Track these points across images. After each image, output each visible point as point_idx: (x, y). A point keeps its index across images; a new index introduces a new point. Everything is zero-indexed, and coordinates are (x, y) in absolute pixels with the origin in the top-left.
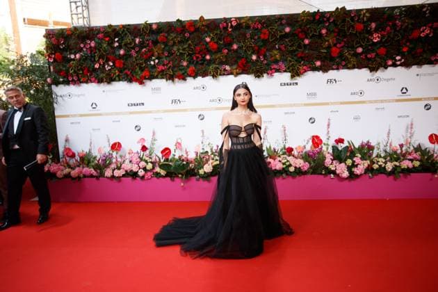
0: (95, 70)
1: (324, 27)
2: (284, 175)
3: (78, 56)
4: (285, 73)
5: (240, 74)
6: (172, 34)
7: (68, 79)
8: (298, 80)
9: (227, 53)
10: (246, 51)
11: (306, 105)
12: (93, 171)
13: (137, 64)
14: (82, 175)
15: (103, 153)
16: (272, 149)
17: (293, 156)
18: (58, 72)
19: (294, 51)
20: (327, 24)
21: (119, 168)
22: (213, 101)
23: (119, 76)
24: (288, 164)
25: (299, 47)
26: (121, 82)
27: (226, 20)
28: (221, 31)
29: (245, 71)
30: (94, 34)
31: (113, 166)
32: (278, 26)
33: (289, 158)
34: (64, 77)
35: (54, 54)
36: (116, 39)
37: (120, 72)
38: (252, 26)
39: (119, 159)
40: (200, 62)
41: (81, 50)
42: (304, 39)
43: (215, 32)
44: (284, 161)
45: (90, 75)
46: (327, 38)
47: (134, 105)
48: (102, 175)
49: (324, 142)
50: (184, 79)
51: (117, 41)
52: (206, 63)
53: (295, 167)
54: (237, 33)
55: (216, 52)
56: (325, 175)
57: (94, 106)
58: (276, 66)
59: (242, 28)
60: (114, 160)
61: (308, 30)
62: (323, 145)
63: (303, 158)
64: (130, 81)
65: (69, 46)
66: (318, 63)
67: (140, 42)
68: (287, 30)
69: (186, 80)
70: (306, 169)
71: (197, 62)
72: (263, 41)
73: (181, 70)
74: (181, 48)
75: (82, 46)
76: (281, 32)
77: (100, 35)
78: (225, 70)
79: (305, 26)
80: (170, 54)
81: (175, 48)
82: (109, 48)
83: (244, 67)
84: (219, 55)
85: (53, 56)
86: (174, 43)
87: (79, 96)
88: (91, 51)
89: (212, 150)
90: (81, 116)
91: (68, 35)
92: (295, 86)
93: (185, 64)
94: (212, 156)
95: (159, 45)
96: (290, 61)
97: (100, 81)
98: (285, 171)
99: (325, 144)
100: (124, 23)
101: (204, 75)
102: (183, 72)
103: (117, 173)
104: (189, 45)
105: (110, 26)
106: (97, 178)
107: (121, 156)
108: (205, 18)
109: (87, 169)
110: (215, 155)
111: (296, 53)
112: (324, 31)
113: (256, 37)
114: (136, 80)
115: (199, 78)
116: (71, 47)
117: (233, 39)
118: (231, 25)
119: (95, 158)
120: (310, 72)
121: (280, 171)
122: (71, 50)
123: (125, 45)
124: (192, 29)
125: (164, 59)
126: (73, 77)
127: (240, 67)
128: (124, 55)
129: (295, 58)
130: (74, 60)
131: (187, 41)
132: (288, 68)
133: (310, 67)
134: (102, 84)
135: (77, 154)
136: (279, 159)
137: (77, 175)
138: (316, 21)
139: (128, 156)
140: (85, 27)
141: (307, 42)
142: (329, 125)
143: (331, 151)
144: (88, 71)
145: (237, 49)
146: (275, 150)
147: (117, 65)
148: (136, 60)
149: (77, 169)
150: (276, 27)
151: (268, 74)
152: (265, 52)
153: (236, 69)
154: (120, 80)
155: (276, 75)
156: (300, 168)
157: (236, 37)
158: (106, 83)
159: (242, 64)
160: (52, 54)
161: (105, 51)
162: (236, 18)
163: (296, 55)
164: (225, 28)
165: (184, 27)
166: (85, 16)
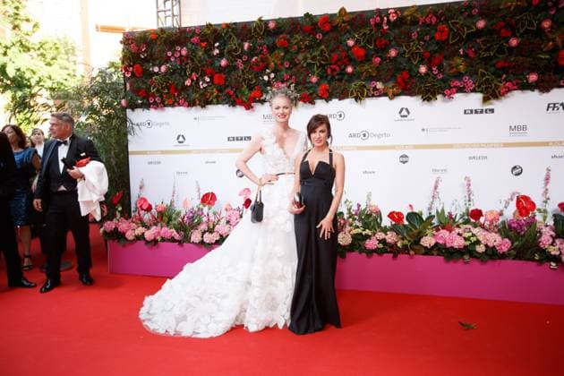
0: (184, 88)
1: (546, 18)
2: (466, 257)
3: (163, 69)
4: (473, 95)
5: (399, 95)
6: (297, 36)
7: (148, 100)
8: (495, 104)
9: (380, 64)
10: (409, 59)
11: (506, 145)
12: (175, 233)
13: (244, 80)
14: (159, 238)
15: (190, 207)
16: (446, 214)
17: (482, 226)
18: (136, 91)
19: (490, 58)
20: (553, 12)
21: (211, 231)
22: (354, 135)
23: (217, 97)
24: (473, 239)
25: (501, 51)
26: (220, 106)
27: (380, 13)
28: (371, 30)
29: (407, 90)
30: (186, 38)
31: (203, 227)
32: (465, 19)
33: (476, 231)
34: (144, 98)
35: (132, 66)
36: (217, 44)
37: (220, 91)
38: (422, 20)
39: (212, 218)
40: (337, 77)
41: (168, 60)
42: (509, 38)
43: (363, 31)
44: (467, 235)
45: (179, 95)
46: (550, 36)
47: (237, 140)
48: (187, 239)
49: (538, 206)
50: (312, 103)
51: (218, 47)
52: (346, 77)
53: (486, 246)
54: (397, 31)
55: (361, 62)
56: (540, 262)
57: (181, 139)
58: (458, 83)
59: (406, 23)
60: (205, 219)
61: (517, 24)
62: (536, 211)
63: (499, 231)
64: (233, 104)
65: (151, 55)
66: (533, 78)
67: (249, 47)
68: (481, 24)
69: (314, 103)
70: (505, 249)
71: (333, 77)
72: (438, 43)
73: (308, 89)
74: (309, 56)
75: (169, 54)
76: (469, 28)
77: (195, 39)
78: (375, 89)
79: (511, 18)
80: (294, 64)
81: (300, 57)
82: (206, 56)
83: (406, 84)
84: (366, 67)
85: (131, 69)
86: (300, 48)
87: (161, 124)
88: (181, 61)
89: (349, 210)
90: (163, 152)
91: (152, 40)
92: (489, 115)
93: (314, 79)
94: (351, 220)
95: (277, 52)
96: (483, 75)
97: (191, 104)
98: (468, 251)
99: (539, 210)
100: (228, 21)
101: (342, 96)
102: (311, 91)
103: (208, 238)
104: (322, 51)
105: (209, 26)
106: (180, 242)
107: (215, 213)
108: (348, 11)
109: (166, 229)
110: (354, 219)
111: (494, 61)
112: (546, 24)
113: (427, 38)
114: (242, 103)
115: (335, 101)
116: (155, 56)
117: (390, 41)
118: (389, 21)
119: (178, 214)
120: (515, 92)
121: (460, 249)
122: (154, 60)
123: (229, 52)
124: (328, 28)
125: (283, 73)
126: (155, 97)
127: (399, 84)
128: (227, 66)
129: (492, 69)
130: (157, 74)
131: (319, 45)
132: (479, 86)
133: (517, 84)
134: (194, 108)
135: (153, 207)
136: (457, 230)
137: (152, 238)
138: (532, 8)
139: (224, 214)
140: (174, 28)
141: (514, 42)
142: (547, 179)
143: (551, 222)
144: (176, 90)
145: (394, 57)
146: (450, 214)
147: (216, 81)
148: (244, 74)
149: (154, 228)
150: (461, 20)
151: (444, 95)
152: (441, 60)
153: (393, 87)
154: (218, 103)
155: (458, 96)
156: (494, 247)
157: (394, 38)
158: (199, 107)
159: (404, 80)
160: (130, 66)
161: (200, 61)
162: (397, 10)
163: (494, 65)
164: (379, 25)
165: (315, 24)
166: (175, 13)
